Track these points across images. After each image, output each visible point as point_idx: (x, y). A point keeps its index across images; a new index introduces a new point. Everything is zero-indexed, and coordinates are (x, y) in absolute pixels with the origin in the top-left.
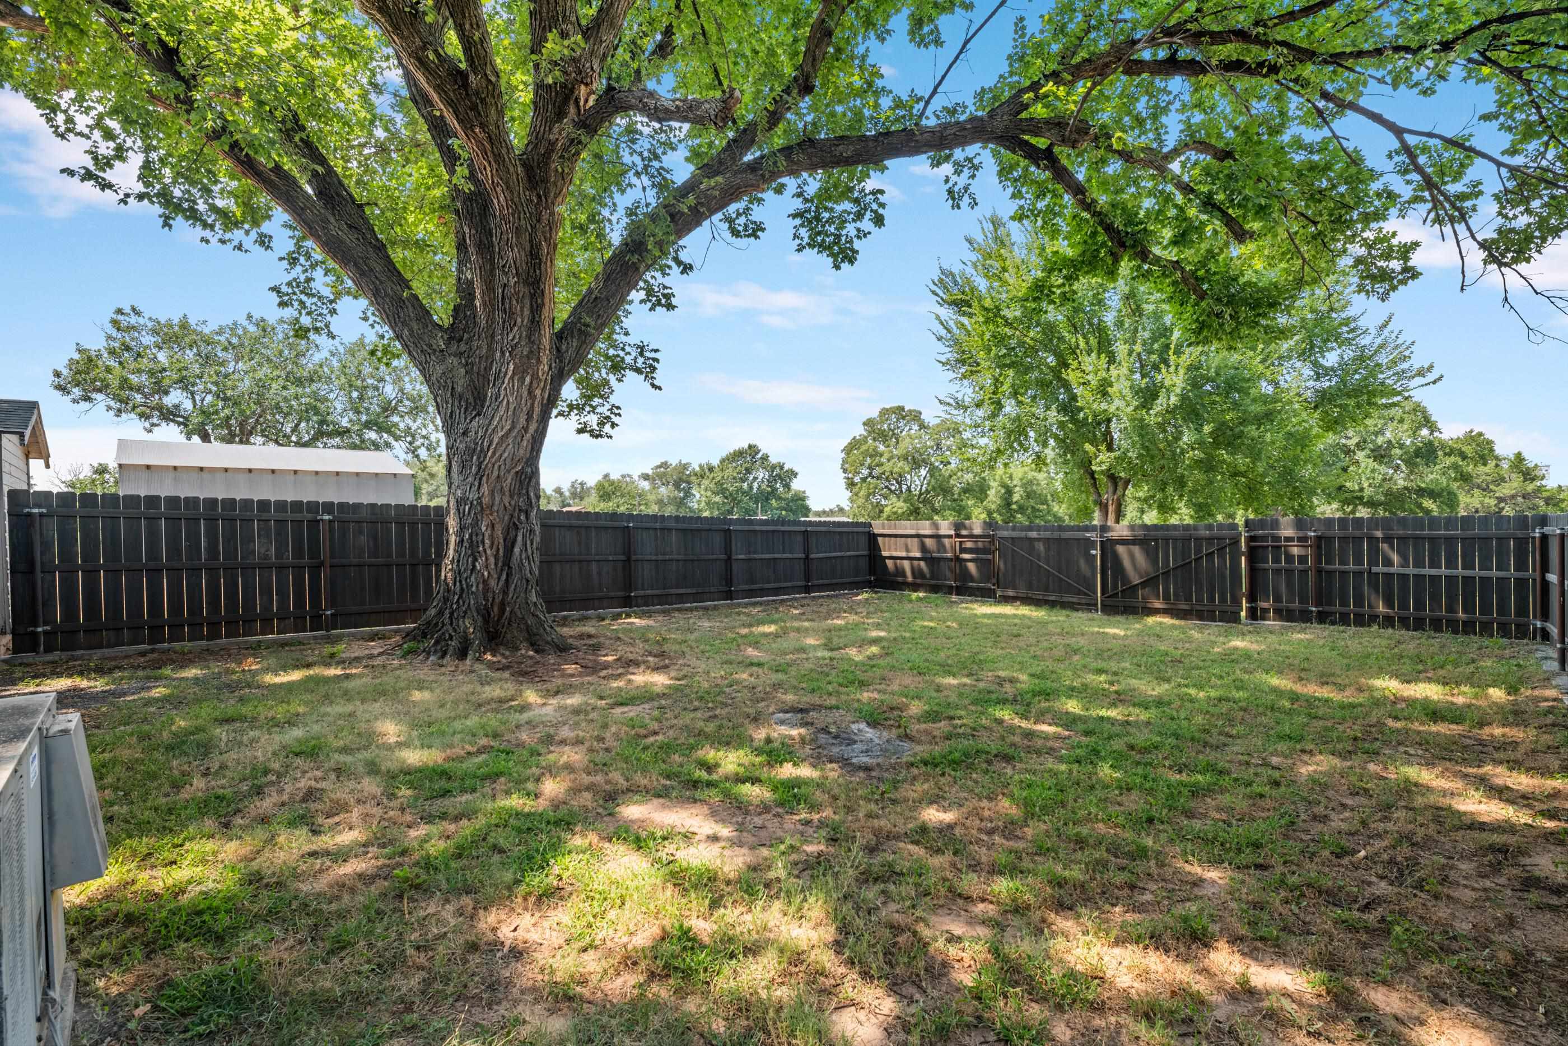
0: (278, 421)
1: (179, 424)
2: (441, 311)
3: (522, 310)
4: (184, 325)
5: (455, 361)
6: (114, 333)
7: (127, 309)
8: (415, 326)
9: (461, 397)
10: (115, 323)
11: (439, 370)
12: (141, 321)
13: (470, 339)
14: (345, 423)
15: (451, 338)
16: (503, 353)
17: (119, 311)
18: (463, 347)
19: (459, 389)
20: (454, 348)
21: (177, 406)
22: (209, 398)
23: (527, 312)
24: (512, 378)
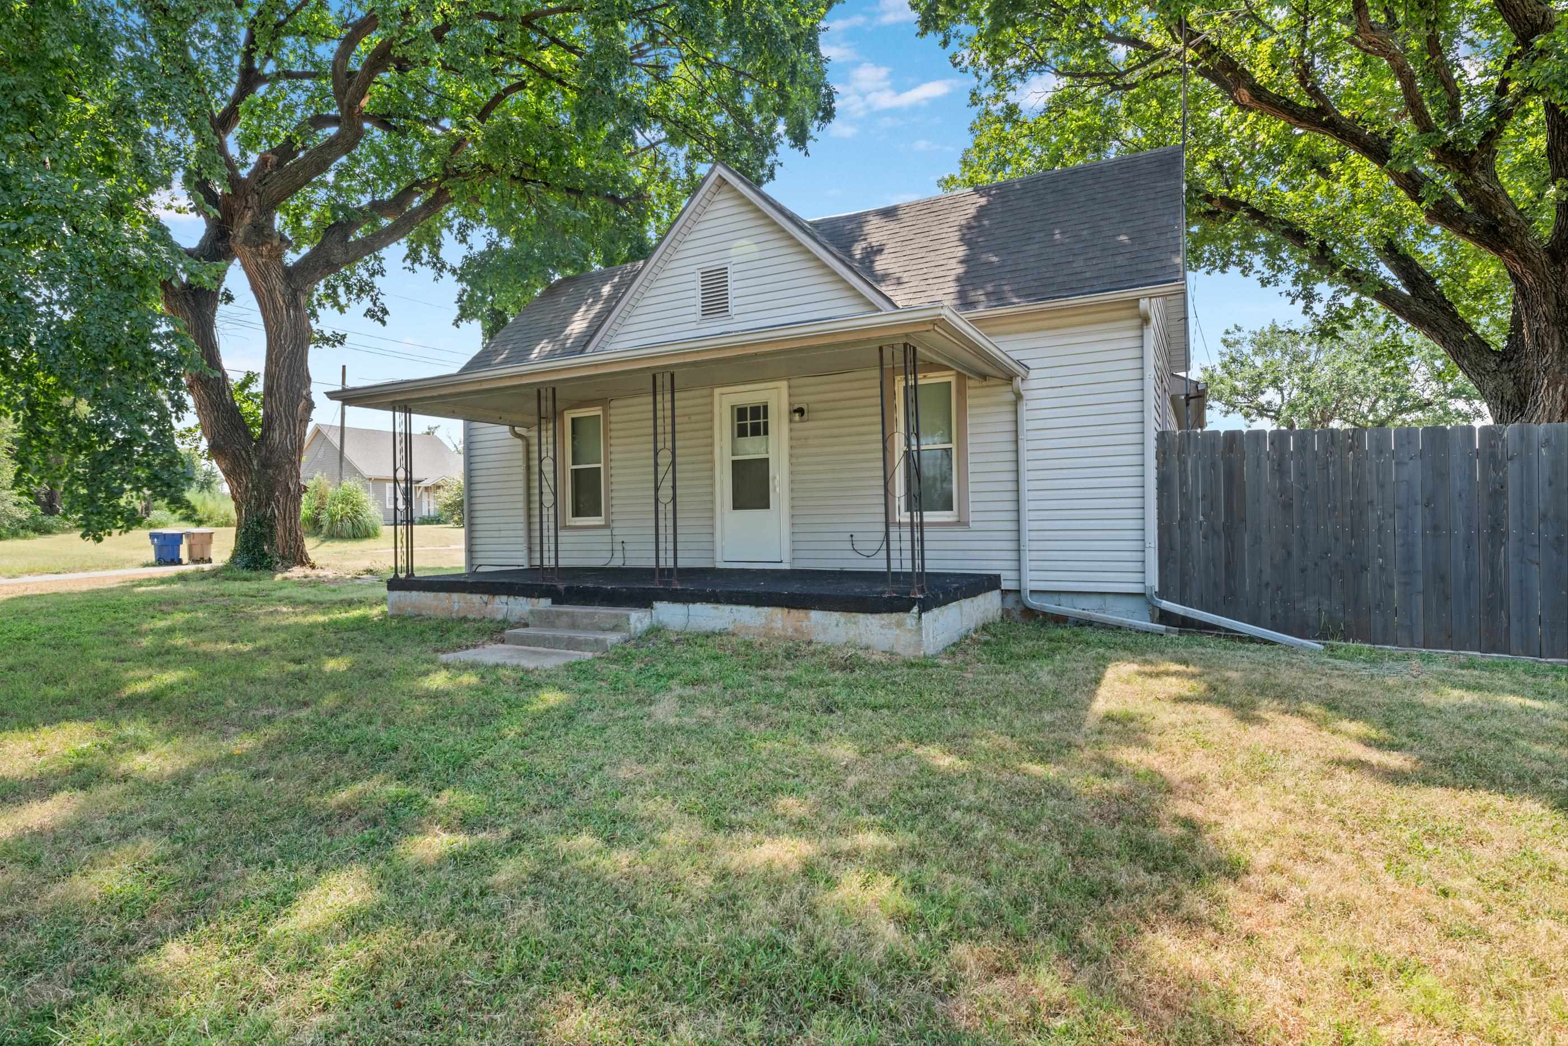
0: (1355, 403)
1: (1272, 417)
2: (1499, 341)
3: (1552, 343)
4: (1274, 330)
5: (1506, 376)
6: (1225, 350)
7: (1232, 329)
8: (1473, 357)
9: (1508, 403)
10: (1224, 341)
11: (1491, 385)
12: (1242, 334)
13: (1519, 359)
14: (1427, 395)
15: (1503, 360)
16: (1538, 373)
17: (1227, 332)
18: (1513, 365)
19: (1508, 397)
20: (1504, 367)
21: (1269, 403)
22: (1295, 392)
23: (1557, 342)
24: (1547, 388)
